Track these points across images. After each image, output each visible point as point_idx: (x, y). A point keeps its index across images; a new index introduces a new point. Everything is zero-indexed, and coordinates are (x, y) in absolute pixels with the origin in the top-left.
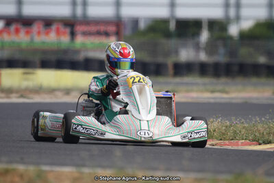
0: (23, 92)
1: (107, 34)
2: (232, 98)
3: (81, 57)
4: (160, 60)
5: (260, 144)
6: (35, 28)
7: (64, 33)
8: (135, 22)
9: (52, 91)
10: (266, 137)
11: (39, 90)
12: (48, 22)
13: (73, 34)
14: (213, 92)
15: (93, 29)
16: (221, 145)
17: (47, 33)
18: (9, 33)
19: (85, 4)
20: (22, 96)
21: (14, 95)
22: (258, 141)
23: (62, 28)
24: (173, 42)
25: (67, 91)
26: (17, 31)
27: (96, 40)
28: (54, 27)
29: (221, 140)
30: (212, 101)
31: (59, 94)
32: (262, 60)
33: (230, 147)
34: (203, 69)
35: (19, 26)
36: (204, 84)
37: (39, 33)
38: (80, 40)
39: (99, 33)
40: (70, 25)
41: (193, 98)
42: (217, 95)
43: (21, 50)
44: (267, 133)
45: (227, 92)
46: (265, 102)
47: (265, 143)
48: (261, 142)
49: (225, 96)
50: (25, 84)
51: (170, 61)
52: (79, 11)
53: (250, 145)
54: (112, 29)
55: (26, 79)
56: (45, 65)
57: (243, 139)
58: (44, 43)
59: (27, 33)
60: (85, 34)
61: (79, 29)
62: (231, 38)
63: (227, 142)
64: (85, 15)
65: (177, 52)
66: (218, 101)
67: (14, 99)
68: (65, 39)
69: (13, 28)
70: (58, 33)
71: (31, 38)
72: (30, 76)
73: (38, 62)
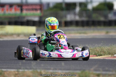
1: (36, 10)
3: (25, 20)
5: (97, 56)
6: (6, 8)
8: (48, 4)
9: (12, 35)
10: (100, 53)
11: (6, 35)
12: (11, 5)
13: (22, 10)
14: (80, 33)
15: (30, 7)
17: (11, 10)
22: (96, 55)
24: (64, 13)
25: (18, 35)
27: (32, 12)
28: (14, 7)
30: (79, 38)
31: (15, 36)
32: (102, 19)
34: (77, 24)
36: (77, 30)
37: (7, 10)
38: (25, 13)
39: (33, 9)
40: (21, 6)
42: (82, 35)
44: (100, 52)
45: (86, 33)
47: (99, 55)
48: (97, 55)
51: (63, 20)
53: (93, 57)
54: (38, 7)
56: (10, 23)
58: (9, 14)
59: (3, 10)
60: (27, 10)
61: (24, 7)
62: (89, 10)
64: (26, 2)
65: (66, 17)
68: (18, 12)
70: (16, 9)
71: (4, 12)
72: (3, 29)
73: (7, 23)
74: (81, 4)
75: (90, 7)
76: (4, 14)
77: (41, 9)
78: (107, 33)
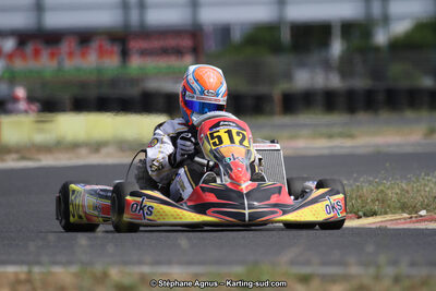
1: (179, 52)
4: (262, 89)
6: (65, 47)
7: (112, 53)
8: (225, 31)
12: (85, 37)
13: (125, 54)
14: (330, 136)
15: (156, 44)
17: (83, 55)
18: (24, 57)
19: (142, 6)
23: (107, 45)
26: (37, 53)
27: (162, 63)
28: (94, 45)
30: (326, 152)
32: (427, 82)
35: (40, 46)
37: (71, 54)
38: (136, 63)
39: (165, 52)
40: (121, 39)
42: (337, 142)
45: (351, 136)
46: (409, 150)
50: (39, 138)
51: (277, 91)
52: (134, 17)
54: (187, 43)
55: (41, 131)
56: (80, 105)
58: (78, 69)
59: (52, 55)
60: (144, 53)
61: (134, 45)
64: (142, 24)
65: (288, 76)
66: (336, 151)
67: (11, 163)
68: (112, 63)
69: (29, 48)
70: (102, 53)
71: (59, 63)
73: (68, 103)
74: (348, 28)
75: (381, 38)
76: (60, 69)
77: (195, 50)
78: (431, 132)
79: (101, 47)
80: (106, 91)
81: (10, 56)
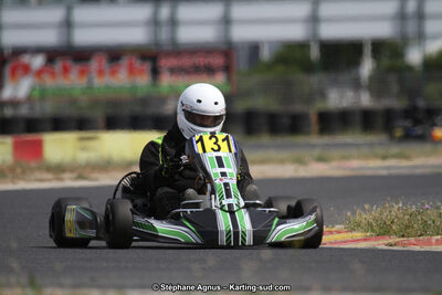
0: (81, 170)
1: (210, 70)
2: (416, 167)
4: (298, 108)
6: (94, 64)
7: (141, 72)
8: (254, 48)
11: (106, 166)
12: (114, 55)
13: (155, 72)
14: (384, 158)
15: (186, 61)
16: (404, 245)
17: (113, 73)
18: (53, 74)
19: (173, 23)
20: (80, 177)
21: (66, 175)
23: (137, 64)
24: (315, 80)
26: (66, 70)
28: (125, 62)
29: (403, 236)
30: (384, 172)
33: (417, 248)
34: (367, 121)
35: (69, 63)
37: (101, 72)
38: (166, 81)
39: (197, 70)
40: (151, 57)
41: (353, 169)
42: (392, 162)
43: (73, 102)
45: (407, 157)
49: (404, 163)
50: (83, 157)
51: (312, 111)
52: (164, 35)
54: (218, 61)
55: (83, 149)
56: (112, 124)
57: (438, 234)
58: (108, 87)
59: (82, 73)
60: (174, 71)
61: (165, 63)
62: (410, 68)
63: (412, 239)
64: (174, 41)
65: (323, 95)
66: (393, 172)
67: (69, 182)
68: (143, 81)
69: (58, 66)
70: (131, 71)
71: (89, 81)
72: (91, 144)
73: (101, 121)
74: (379, 47)
75: (414, 57)
76: (90, 87)
77: (227, 69)
79: (131, 64)
80: (138, 109)
81: (39, 73)
